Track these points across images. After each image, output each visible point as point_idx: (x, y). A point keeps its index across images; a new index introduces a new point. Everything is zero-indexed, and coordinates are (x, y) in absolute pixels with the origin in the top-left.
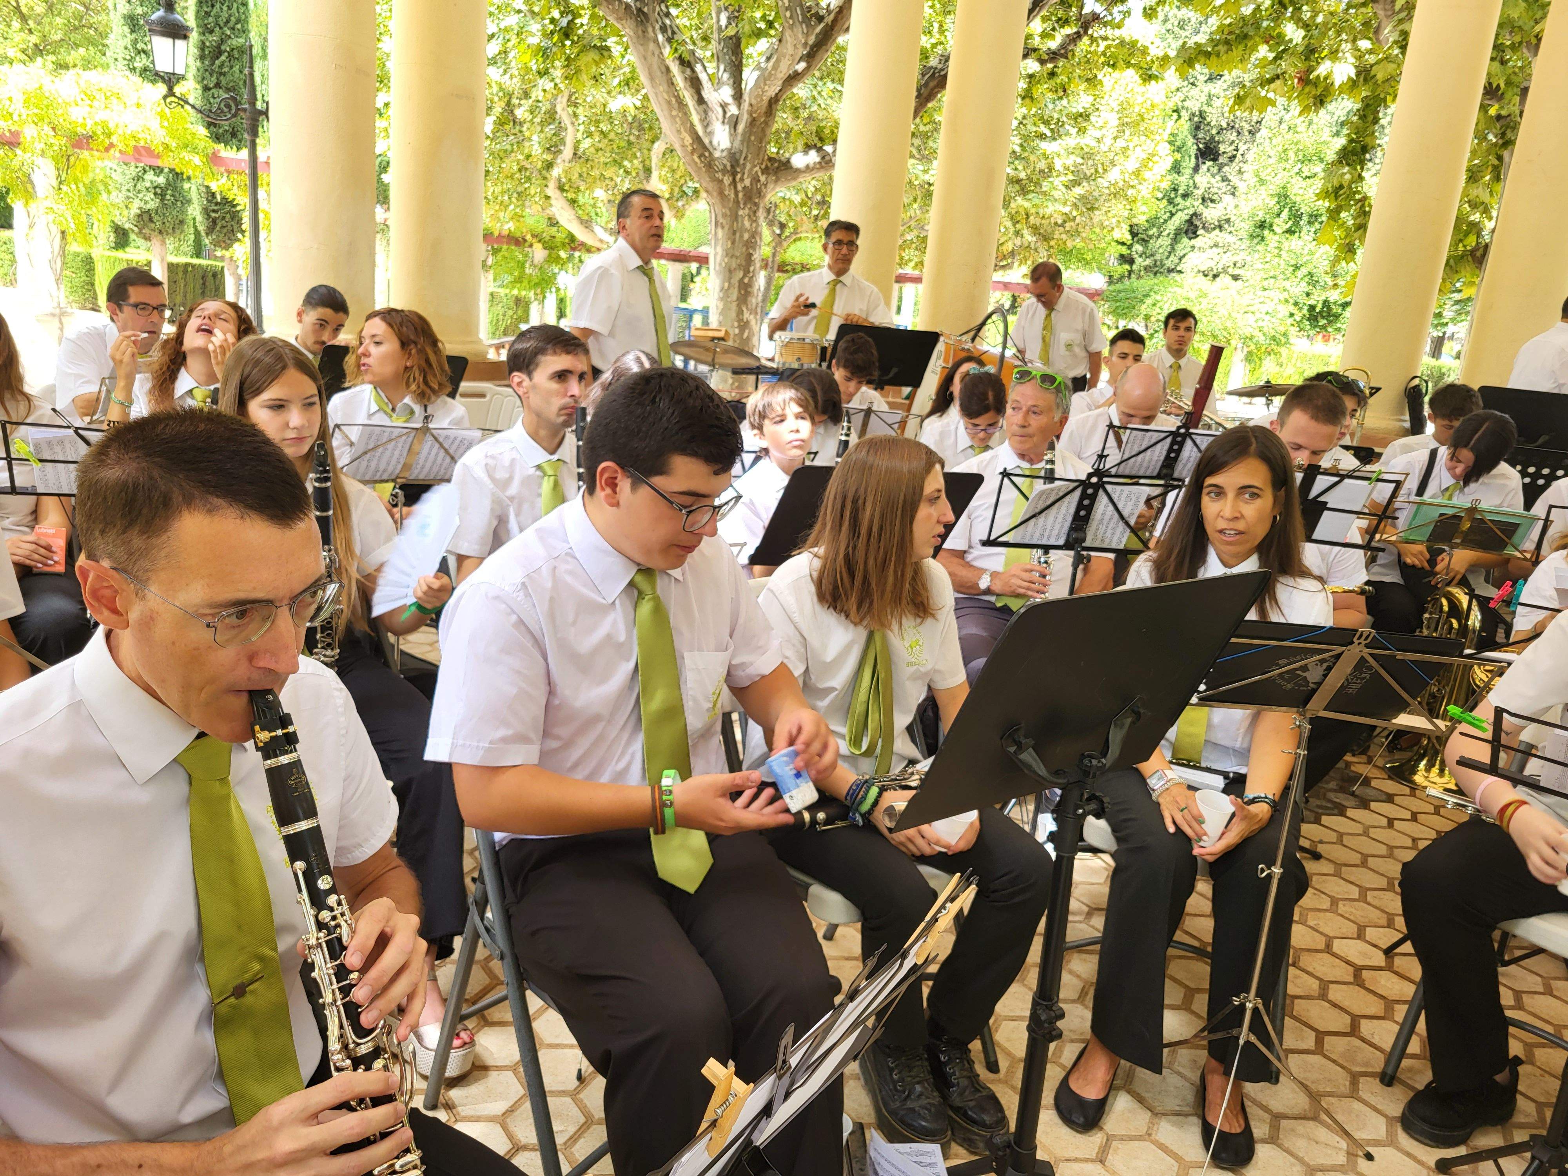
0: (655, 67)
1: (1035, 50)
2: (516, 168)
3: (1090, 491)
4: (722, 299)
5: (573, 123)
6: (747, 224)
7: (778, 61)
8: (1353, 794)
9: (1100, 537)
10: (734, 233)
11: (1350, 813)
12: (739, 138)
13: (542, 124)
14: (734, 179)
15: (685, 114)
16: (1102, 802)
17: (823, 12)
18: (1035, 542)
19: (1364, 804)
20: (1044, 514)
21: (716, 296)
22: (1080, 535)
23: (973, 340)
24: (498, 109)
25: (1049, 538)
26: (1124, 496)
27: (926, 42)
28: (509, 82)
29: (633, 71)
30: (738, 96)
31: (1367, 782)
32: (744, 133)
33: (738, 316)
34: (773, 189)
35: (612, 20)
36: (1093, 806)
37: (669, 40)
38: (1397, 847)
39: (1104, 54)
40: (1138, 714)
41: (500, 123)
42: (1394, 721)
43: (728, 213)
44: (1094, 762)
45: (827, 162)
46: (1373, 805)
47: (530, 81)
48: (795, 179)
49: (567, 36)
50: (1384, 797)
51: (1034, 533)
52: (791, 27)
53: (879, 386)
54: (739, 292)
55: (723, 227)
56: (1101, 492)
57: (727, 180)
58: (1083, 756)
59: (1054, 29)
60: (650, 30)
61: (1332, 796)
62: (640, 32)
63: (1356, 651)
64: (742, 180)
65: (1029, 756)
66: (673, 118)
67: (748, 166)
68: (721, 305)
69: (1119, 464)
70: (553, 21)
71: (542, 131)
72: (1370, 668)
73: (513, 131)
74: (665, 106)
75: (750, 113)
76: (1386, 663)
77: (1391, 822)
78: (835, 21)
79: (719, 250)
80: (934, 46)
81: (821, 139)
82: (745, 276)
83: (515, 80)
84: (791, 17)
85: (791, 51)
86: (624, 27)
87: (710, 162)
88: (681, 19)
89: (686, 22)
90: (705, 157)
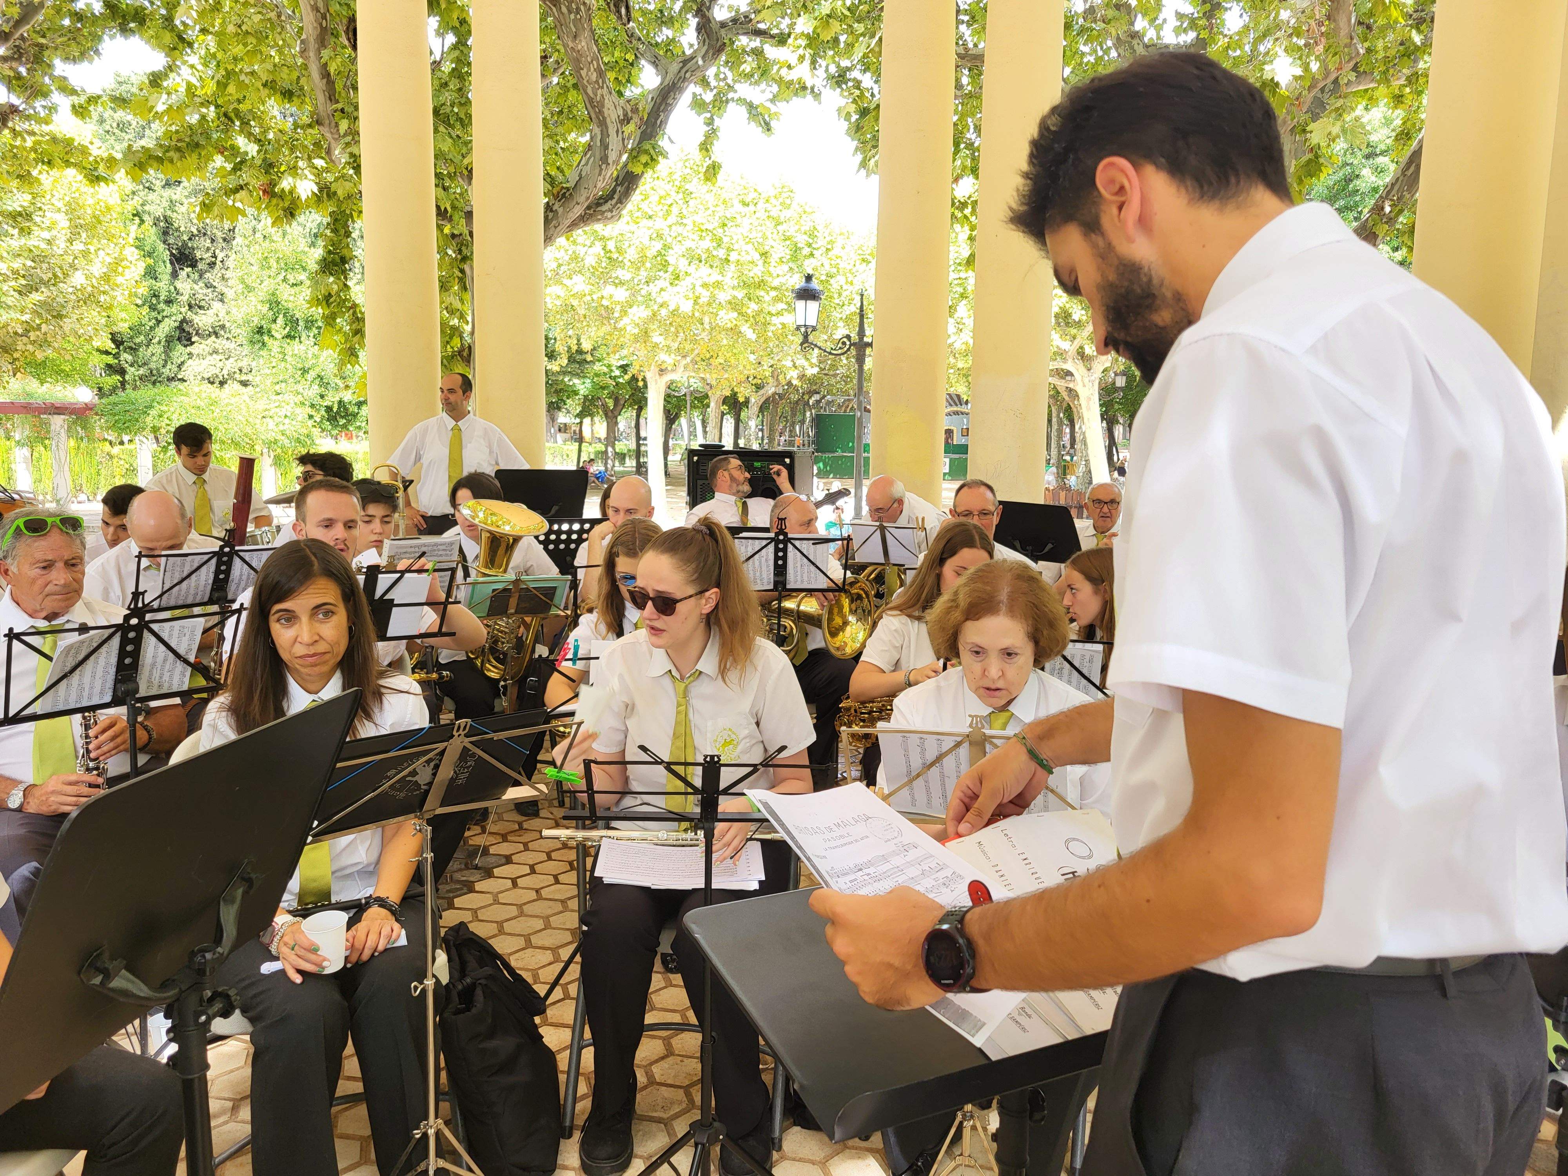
3: (132, 635)
8: (477, 868)
9: (156, 682)
11: (478, 886)
16: (228, 996)
18: (72, 706)
19: (488, 874)
20: (77, 672)
22: (131, 686)
25: (90, 698)
26: (176, 633)
31: (486, 851)
36: (218, 1006)
38: (525, 904)
39: (34, 150)
40: (249, 881)
42: (504, 798)
44: (208, 956)
46: (496, 871)
50: (503, 861)
51: (68, 696)
56: (146, 634)
58: (193, 954)
61: (458, 876)
63: (458, 743)
65: (123, 981)
69: (160, 596)
72: (474, 755)
76: (486, 746)
77: (514, 882)
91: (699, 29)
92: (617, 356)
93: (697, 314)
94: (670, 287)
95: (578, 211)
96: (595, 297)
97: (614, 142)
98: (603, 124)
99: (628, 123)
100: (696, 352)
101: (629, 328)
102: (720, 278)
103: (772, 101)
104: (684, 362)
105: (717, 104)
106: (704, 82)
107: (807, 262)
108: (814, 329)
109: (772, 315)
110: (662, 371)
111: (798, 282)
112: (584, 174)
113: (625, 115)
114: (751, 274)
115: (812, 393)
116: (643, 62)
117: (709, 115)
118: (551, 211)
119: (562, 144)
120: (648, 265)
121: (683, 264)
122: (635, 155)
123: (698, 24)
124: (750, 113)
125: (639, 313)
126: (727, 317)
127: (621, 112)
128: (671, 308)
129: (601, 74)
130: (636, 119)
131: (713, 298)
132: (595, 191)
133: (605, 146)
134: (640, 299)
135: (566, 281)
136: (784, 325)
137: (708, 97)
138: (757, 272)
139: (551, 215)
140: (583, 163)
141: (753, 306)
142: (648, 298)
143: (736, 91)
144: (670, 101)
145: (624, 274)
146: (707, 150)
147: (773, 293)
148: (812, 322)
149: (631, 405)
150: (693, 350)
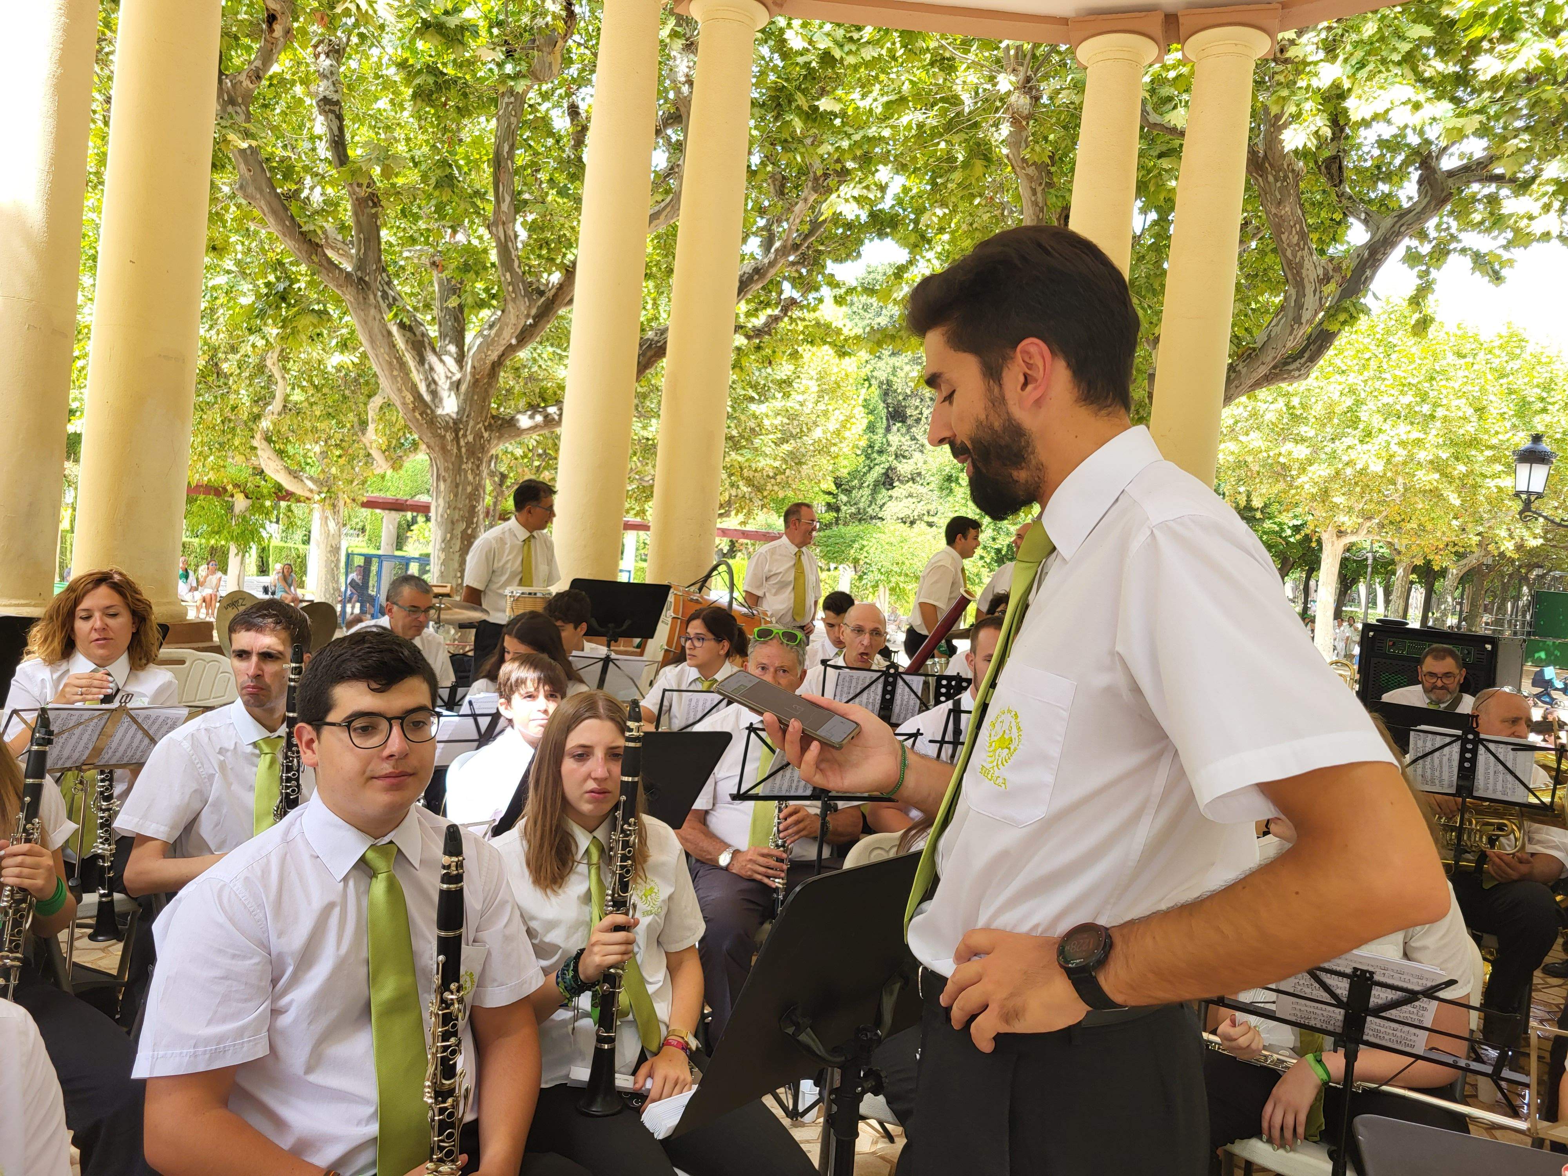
0: (376, 330)
1: (742, 327)
2: (219, 419)
4: (443, 550)
5: (283, 377)
6: (470, 477)
7: (501, 330)
10: (457, 486)
12: (462, 397)
13: (250, 377)
14: (457, 435)
15: (407, 374)
16: (880, 1079)
17: (542, 288)
21: (438, 547)
23: (700, 590)
28: (214, 337)
29: (352, 332)
30: (460, 360)
32: (467, 393)
34: (497, 445)
35: (331, 286)
36: (871, 1084)
37: (391, 307)
39: (803, 332)
41: (204, 375)
43: (451, 467)
45: (550, 421)
47: (239, 337)
48: (519, 436)
49: (284, 299)
51: (782, 784)
52: (514, 300)
54: (462, 542)
55: (445, 481)
57: (449, 436)
59: (756, 310)
60: (371, 297)
62: (361, 299)
64: (465, 436)
65: (807, 1037)
66: (394, 378)
67: (471, 423)
68: (443, 556)
70: (268, 285)
71: (250, 385)
73: (217, 384)
74: (385, 367)
75: (473, 375)
78: (556, 295)
79: (441, 501)
80: (649, 321)
81: (544, 400)
82: (468, 527)
83: (222, 335)
84: (513, 291)
85: (513, 320)
86: (344, 294)
87: (432, 419)
88: (401, 287)
89: (407, 289)
90: (427, 415)
91: (1420, 182)
92: (1291, 514)
93: (1389, 474)
94: (1359, 446)
95: (1263, 370)
96: (1271, 454)
97: (1310, 301)
98: (1299, 285)
99: (1328, 282)
100: (1384, 514)
101: (1307, 486)
102: (1421, 436)
103: (1506, 247)
104: (1368, 524)
105: (1436, 255)
106: (1423, 235)
107: (1537, 419)
108: (1539, 496)
109: (1485, 477)
110: (1341, 533)
111: (1523, 441)
112: (1273, 334)
113: (1326, 274)
114: (1461, 431)
115: (1531, 567)
116: (1351, 220)
117: (1424, 268)
118: (1235, 371)
119: (1253, 306)
120: (1336, 421)
121: (1377, 421)
122: (1332, 313)
123: (1421, 176)
124: (1475, 263)
125: (1320, 471)
126: (1427, 478)
127: (1320, 272)
128: (1359, 467)
129: (1303, 236)
130: (1337, 277)
131: (1411, 457)
132: (1283, 351)
133: (1299, 306)
134: (1323, 456)
135: (1242, 438)
136: (1500, 489)
137: (1425, 249)
138: (1470, 429)
139: (1233, 375)
140: (1273, 324)
141: (1462, 468)
142: (1333, 455)
143: (1459, 241)
144: (1379, 256)
145: (1306, 431)
146: (1418, 304)
147: (1489, 453)
148: (1537, 486)
149: (1300, 565)
150: (1380, 512)
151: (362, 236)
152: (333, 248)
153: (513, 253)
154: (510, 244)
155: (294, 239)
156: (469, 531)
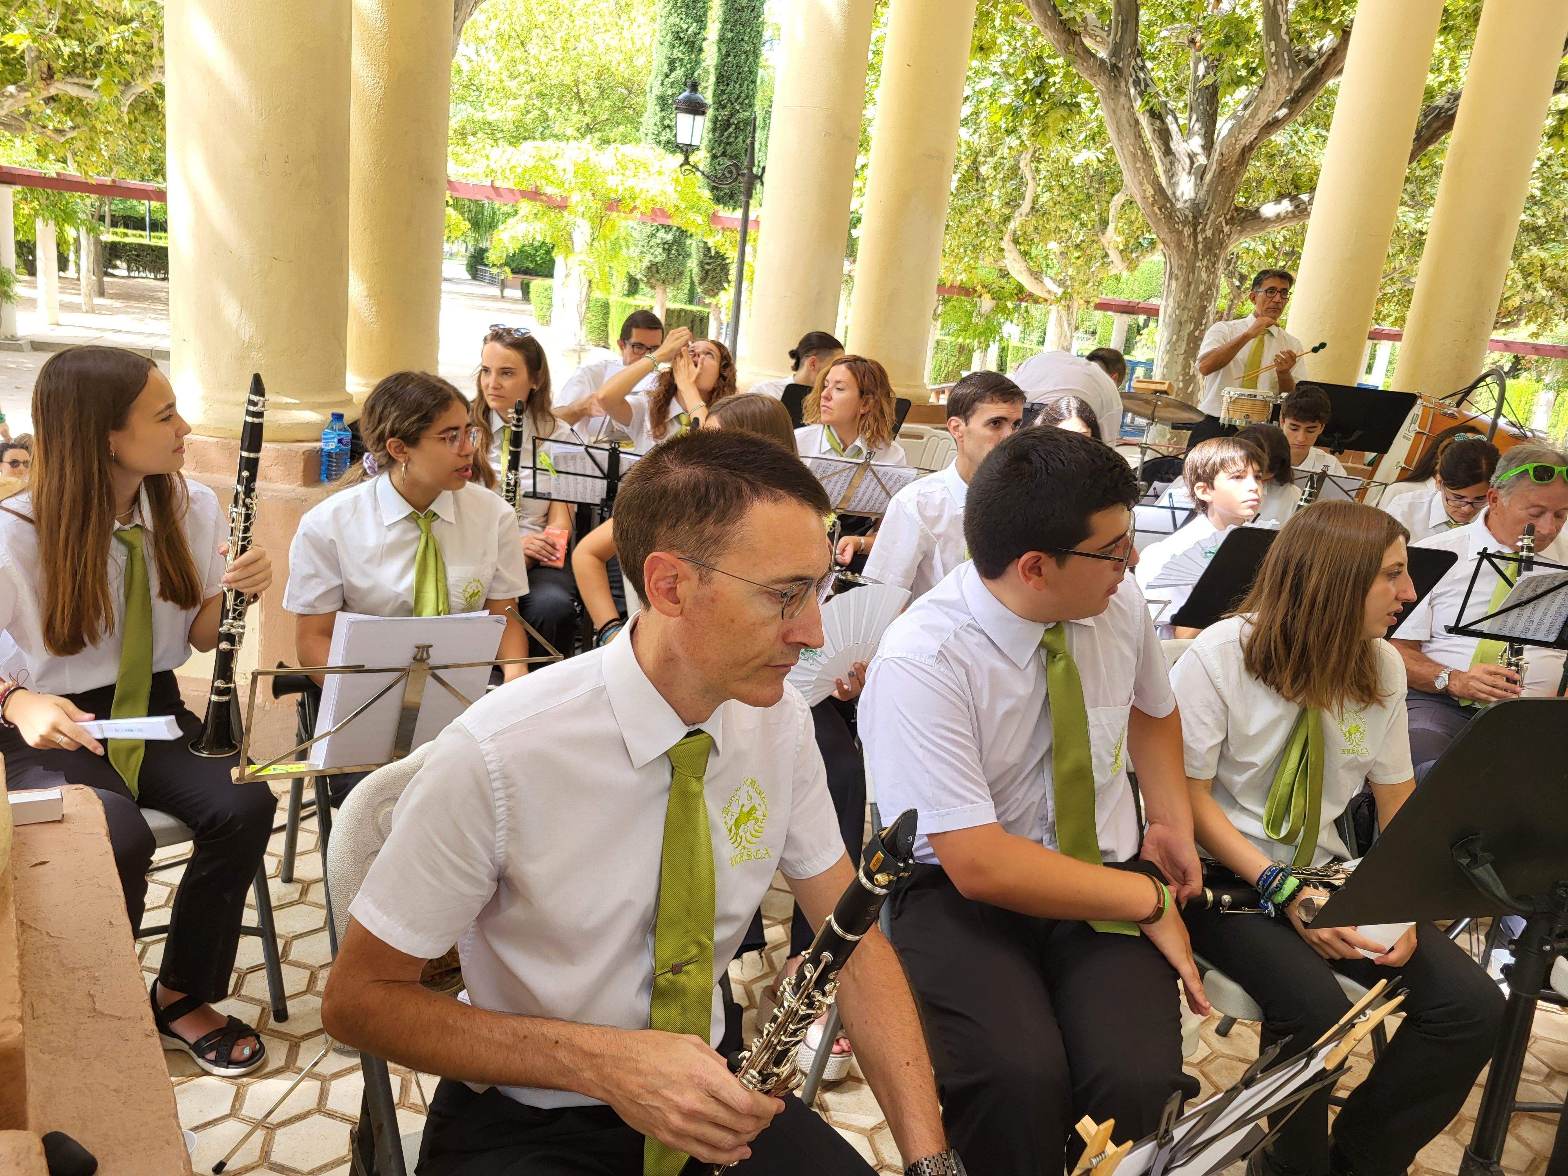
0: (1124, 120)
2: (974, 222)
4: (1168, 352)
5: (1034, 178)
6: (1204, 275)
7: (1257, 109)
10: (1189, 285)
12: (1205, 188)
13: (1004, 180)
14: (1195, 230)
15: (1150, 165)
17: (1313, 56)
20: (1532, 604)
21: (1162, 348)
23: (1459, 404)
24: (964, 167)
25: (1536, 632)
27: (1432, 80)
28: (977, 141)
29: (1101, 125)
30: (1208, 147)
32: (1212, 181)
33: (1184, 369)
34: (1238, 239)
35: (1085, 77)
37: (1141, 94)
41: (964, 180)
43: (1185, 264)
45: (1301, 211)
47: (997, 139)
48: (1263, 229)
49: (1039, 95)
51: (1516, 624)
52: (1276, 73)
53: (1337, 449)
54: (1188, 344)
55: (1177, 279)
57: (1187, 231)
60: (1123, 84)
62: (1112, 87)
64: (1203, 230)
65: (1485, 873)
66: (1138, 170)
67: (1212, 217)
68: (1166, 358)
70: (1026, 81)
71: (1003, 187)
73: (976, 187)
74: (1130, 159)
75: (1220, 162)
78: (1326, 64)
79: (1171, 301)
80: (1443, 84)
81: (1297, 187)
82: (1195, 328)
83: (983, 139)
84: (1277, 63)
85: (1272, 97)
86: (1096, 83)
87: (1170, 213)
88: (1156, 71)
89: (1161, 74)
90: (1166, 209)
151: (1120, 18)
152: (1090, 36)
153: (1282, 17)
154: (1279, 7)
155: (1054, 30)
156: (1197, 333)
